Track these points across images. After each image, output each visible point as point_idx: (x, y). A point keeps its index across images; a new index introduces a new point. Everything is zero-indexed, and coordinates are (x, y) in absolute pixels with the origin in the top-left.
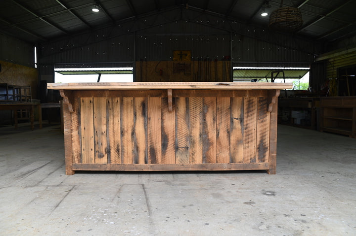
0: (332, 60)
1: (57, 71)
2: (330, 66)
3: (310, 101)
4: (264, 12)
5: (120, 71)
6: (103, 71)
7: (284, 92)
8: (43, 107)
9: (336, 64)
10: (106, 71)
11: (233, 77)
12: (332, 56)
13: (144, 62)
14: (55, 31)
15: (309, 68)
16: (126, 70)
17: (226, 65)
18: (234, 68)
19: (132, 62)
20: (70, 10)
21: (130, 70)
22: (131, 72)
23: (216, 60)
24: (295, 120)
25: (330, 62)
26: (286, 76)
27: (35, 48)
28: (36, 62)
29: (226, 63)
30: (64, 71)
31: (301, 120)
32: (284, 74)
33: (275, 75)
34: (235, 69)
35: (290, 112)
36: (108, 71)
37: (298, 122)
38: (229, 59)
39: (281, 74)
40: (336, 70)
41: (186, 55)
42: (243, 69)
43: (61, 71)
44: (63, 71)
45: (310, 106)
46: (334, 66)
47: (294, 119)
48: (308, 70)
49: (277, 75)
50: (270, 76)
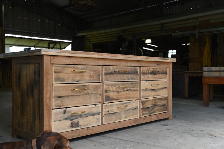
0: (89, 36)
2: (87, 41)
9: (92, 40)
11: (5, 44)
12: (90, 33)
15: (71, 41)
25: (86, 38)
32: (60, 46)
34: (7, 37)
38: (1, 25)
40: (91, 45)
42: (15, 38)
46: (90, 42)
48: (70, 43)
49: (54, 46)
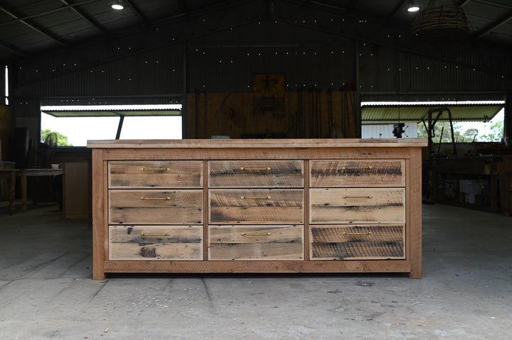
1: (45, 111)
3: (488, 163)
4: (413, 5)
5: (159, 110)
6: (128, 110)
7: (452, 147)
8: (29, 174)
10: (133, 110)
11: (361, 120)
13: (202, 95)
14: (44, 40)
15: (503, 102)
16: (170, 110)
17: (349, 98)
18: (363, 104)
19: (179, 95)
20: (74, 7)
21: (176, 110)
22: (178, 113)
23: (330, 91)
24: (466, 196)
26: (454, 116)
27: (7, 70)
28: (7, 95)
29: (349, 95)
30: (59, 111)
31: (476, 196)
32: (450, 114)
33: (434, 115)
34: (364, 106)
35: (458, 183)
36: (136, 110)
37: (471, 199)
38: (354, 88)
39: (445, 114)
41: (276, 82)
42: (379, 106)
43: (53, 111)
44: (56, 111)
45: (487, 171)
47: (464, 194)
48: (500, 106)
49: (438, 116)
50: (427, 117)
